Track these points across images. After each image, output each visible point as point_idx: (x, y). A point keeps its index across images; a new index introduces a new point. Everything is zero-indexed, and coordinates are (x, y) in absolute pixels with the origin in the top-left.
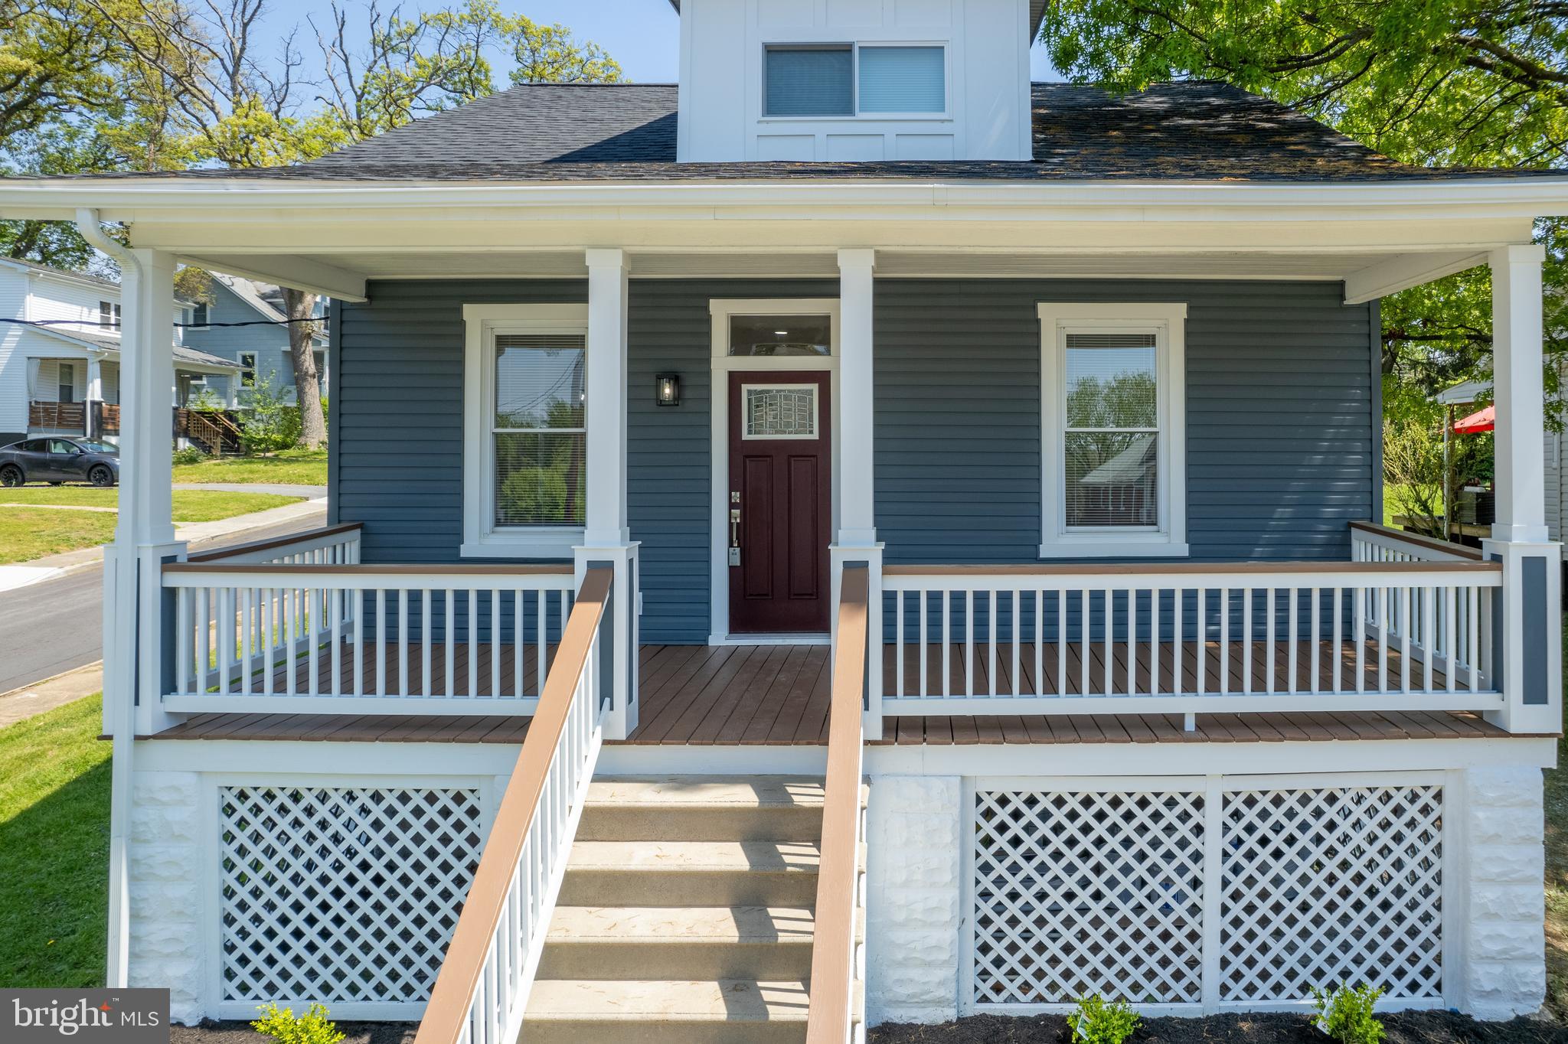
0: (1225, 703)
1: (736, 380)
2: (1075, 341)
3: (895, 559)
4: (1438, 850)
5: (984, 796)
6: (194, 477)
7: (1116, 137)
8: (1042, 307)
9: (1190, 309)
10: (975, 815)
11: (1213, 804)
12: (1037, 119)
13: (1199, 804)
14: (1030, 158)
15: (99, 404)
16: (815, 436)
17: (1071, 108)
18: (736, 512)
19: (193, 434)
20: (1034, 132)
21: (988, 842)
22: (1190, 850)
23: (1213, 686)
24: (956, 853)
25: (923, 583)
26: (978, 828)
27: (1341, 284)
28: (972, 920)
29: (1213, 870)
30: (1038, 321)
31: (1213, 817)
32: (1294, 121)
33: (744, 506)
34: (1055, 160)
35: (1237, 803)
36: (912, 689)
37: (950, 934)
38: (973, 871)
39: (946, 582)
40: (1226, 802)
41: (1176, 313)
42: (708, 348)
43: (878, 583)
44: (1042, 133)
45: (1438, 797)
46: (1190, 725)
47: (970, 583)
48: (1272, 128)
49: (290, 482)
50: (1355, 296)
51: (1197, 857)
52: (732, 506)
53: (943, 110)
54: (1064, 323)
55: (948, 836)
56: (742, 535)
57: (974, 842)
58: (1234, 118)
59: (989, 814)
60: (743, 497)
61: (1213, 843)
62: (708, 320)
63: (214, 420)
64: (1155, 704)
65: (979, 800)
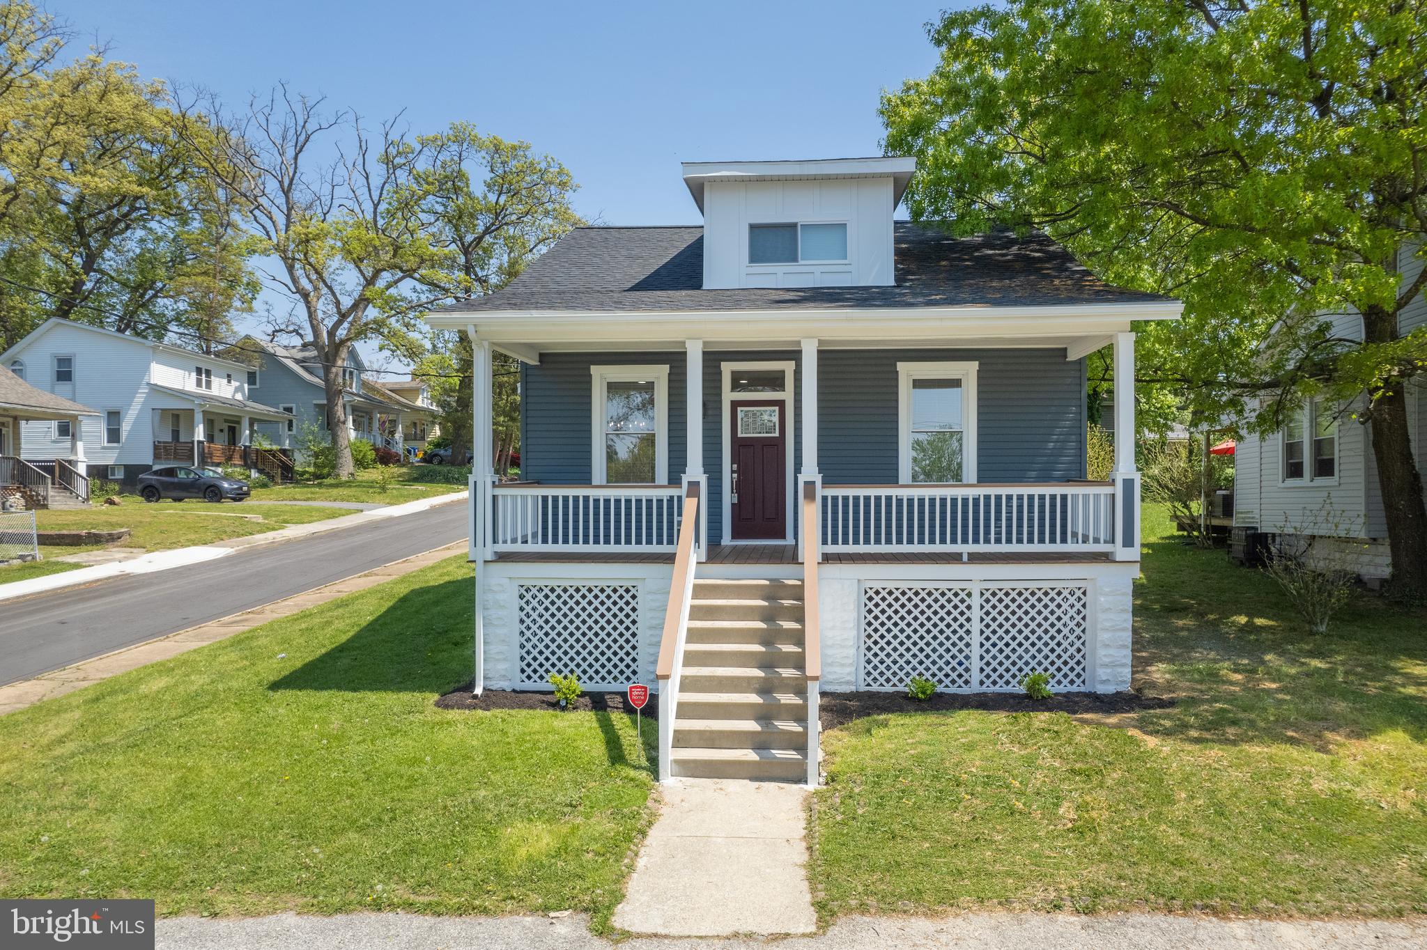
0: (982, 548)
1: (735, 405)
2: (919, 384)
3: (826, 482)
4: (1084, 618)
5: (868, 590)
6: (272, 497)
7: (945, 266)
8: (899, 364)
9: (980, 364)
10: (864, 599)
11: (976, 595)
12: (898, 252)
13: (969, 595)
14: (893, 283)
15: (202, 442)
16: (777, 434)
17: (921, 242)
18: (735, 475)
19: (260, 467)
20: (896, 262)
21: (870, 611)
22: (965, 617)
23: (976, 541)
24: (855, 615)
25: (840, 492)
26: (866, 605)
27: (1065, 349)
28: (863, 647)
29: (976, 626)
30: (897, 372)
31: (976, 601)
32: (1054, 252)
33: (738, 471)
34: (907, 284)
35: (987, 595)
36: (835, 542)
37: (853, 651)
38: (863, 625)
39: (851, 492)
40: (982, 594)
41: (974, 366)
42: (720, 388)
43: (820, 492)
44: (902, 264)
45: (1084, 593)
46: (965, 558)
47: (862, 492)
48: (1039, 257)
49: (342, 500)
50: (1072, 356)
51: (968, 620)
52: (733, 472)
53: (845, 258)
54: (912, 373)
55: (852, 606)
56: (739, 487)
57: (864, 611)
58: (1019, 249)
59: (870, 599)
60: (738, 467)
61: (976, 614)
62: (720, 373)
63: (274, 456)
64: (948, 548)
65: (866, 592)
